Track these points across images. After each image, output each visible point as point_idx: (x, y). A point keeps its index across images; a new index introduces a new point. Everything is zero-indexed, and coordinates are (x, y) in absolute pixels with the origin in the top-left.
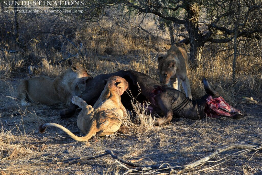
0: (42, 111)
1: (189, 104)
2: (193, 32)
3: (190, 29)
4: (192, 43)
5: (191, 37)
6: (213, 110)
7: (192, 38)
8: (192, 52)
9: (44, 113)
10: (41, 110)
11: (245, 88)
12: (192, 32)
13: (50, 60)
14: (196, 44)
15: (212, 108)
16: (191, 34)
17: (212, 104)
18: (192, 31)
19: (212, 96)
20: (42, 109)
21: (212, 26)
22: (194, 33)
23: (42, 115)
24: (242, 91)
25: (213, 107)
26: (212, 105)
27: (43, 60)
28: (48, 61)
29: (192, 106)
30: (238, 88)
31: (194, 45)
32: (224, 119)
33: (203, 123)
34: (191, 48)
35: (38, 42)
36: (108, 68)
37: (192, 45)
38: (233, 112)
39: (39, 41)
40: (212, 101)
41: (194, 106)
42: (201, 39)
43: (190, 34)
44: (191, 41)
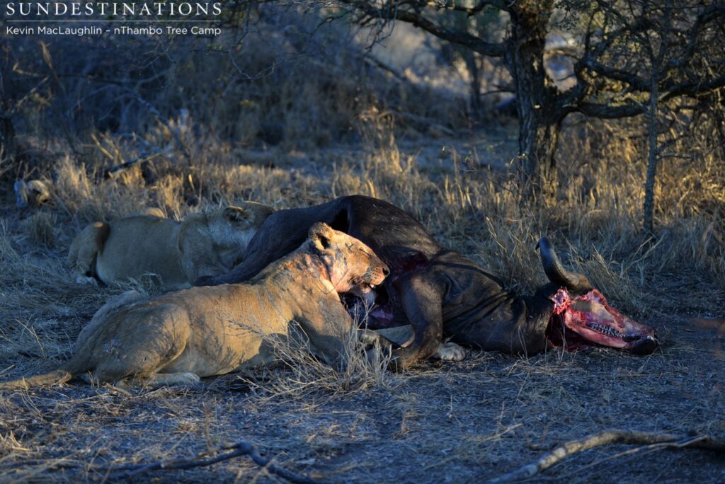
0: (55, 322)
1: (502, 310)
2: (528, 84)
3: (520, 73)
4: (526, 116)
5: (521, 98)
6: (575, 330)
7: (526, 102)
8: (523, 144)
9: (59, 329)
10: (50, 322)
11: (680, 259)
12: (525, 82)
13: (84, 164)
14: (535, 119)
15: (570, 324)
16: (523, 89)
17: (570, 311)
18: (526, 79)
19: (568, 289)
20: (53, 318)
21: (586, 66)
22: (532, 87)
23: (55, 335)
24: (671, 270)
25: (573, 320)
26: (568, 316)
27: (59, 163)
28: (78, 165)
29: (509, 315)
30: (660, 259)
31: (529, 124)
32: (602, 353)
33: (537, 365)
34: (523, 131)
35: (45, 105)
36: (263, 189)
37: (525, 122)
38: (633, 335)
39: (49, 101)
40: (568, 306)
41: (515, 318)
42: (551, 105)
43: (520, 88)
44: (521, 111)
